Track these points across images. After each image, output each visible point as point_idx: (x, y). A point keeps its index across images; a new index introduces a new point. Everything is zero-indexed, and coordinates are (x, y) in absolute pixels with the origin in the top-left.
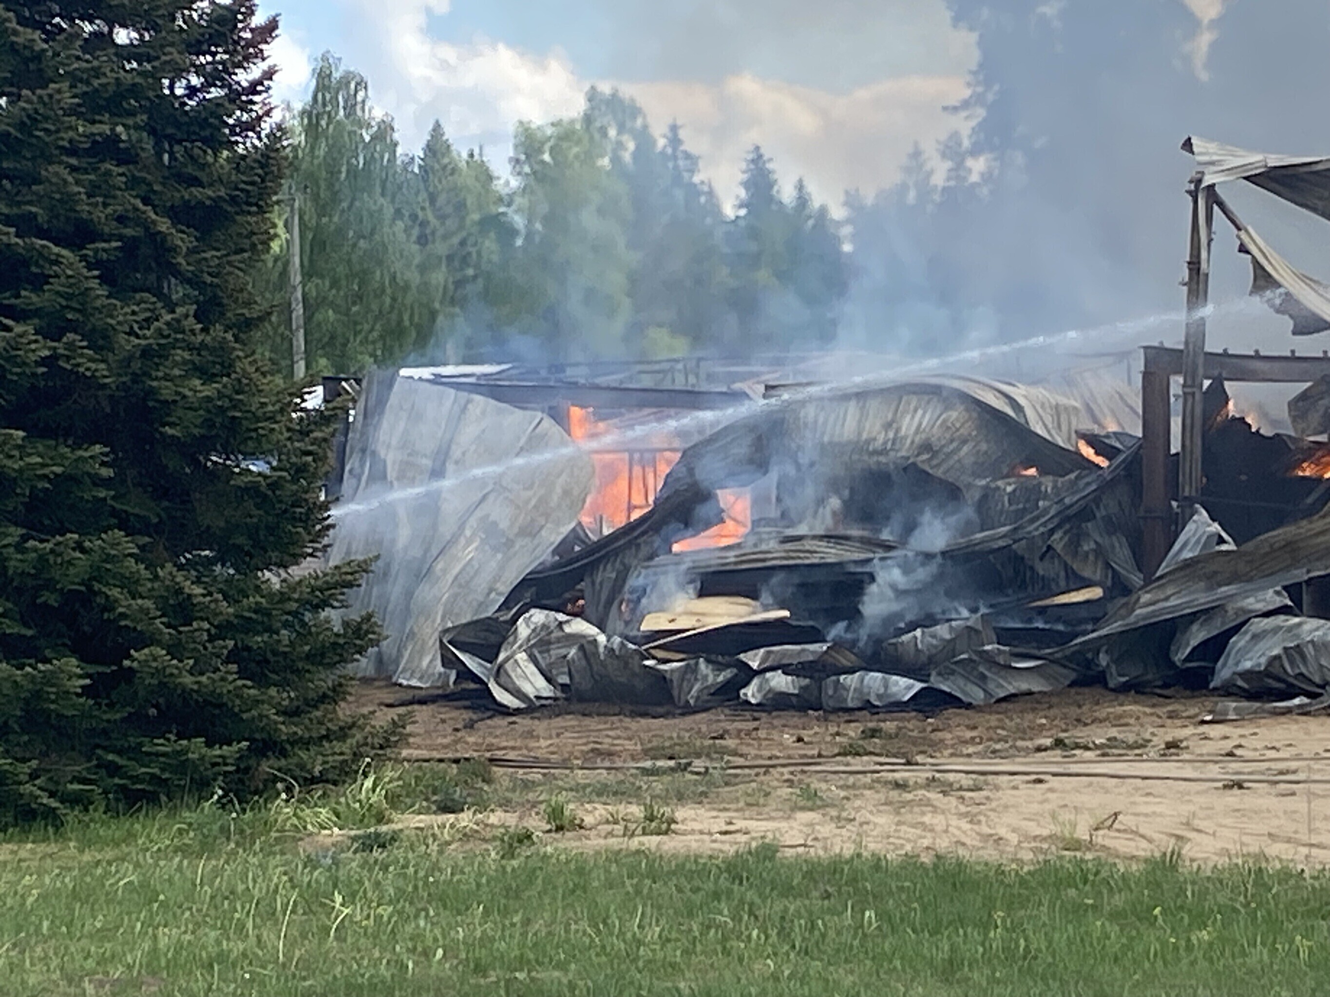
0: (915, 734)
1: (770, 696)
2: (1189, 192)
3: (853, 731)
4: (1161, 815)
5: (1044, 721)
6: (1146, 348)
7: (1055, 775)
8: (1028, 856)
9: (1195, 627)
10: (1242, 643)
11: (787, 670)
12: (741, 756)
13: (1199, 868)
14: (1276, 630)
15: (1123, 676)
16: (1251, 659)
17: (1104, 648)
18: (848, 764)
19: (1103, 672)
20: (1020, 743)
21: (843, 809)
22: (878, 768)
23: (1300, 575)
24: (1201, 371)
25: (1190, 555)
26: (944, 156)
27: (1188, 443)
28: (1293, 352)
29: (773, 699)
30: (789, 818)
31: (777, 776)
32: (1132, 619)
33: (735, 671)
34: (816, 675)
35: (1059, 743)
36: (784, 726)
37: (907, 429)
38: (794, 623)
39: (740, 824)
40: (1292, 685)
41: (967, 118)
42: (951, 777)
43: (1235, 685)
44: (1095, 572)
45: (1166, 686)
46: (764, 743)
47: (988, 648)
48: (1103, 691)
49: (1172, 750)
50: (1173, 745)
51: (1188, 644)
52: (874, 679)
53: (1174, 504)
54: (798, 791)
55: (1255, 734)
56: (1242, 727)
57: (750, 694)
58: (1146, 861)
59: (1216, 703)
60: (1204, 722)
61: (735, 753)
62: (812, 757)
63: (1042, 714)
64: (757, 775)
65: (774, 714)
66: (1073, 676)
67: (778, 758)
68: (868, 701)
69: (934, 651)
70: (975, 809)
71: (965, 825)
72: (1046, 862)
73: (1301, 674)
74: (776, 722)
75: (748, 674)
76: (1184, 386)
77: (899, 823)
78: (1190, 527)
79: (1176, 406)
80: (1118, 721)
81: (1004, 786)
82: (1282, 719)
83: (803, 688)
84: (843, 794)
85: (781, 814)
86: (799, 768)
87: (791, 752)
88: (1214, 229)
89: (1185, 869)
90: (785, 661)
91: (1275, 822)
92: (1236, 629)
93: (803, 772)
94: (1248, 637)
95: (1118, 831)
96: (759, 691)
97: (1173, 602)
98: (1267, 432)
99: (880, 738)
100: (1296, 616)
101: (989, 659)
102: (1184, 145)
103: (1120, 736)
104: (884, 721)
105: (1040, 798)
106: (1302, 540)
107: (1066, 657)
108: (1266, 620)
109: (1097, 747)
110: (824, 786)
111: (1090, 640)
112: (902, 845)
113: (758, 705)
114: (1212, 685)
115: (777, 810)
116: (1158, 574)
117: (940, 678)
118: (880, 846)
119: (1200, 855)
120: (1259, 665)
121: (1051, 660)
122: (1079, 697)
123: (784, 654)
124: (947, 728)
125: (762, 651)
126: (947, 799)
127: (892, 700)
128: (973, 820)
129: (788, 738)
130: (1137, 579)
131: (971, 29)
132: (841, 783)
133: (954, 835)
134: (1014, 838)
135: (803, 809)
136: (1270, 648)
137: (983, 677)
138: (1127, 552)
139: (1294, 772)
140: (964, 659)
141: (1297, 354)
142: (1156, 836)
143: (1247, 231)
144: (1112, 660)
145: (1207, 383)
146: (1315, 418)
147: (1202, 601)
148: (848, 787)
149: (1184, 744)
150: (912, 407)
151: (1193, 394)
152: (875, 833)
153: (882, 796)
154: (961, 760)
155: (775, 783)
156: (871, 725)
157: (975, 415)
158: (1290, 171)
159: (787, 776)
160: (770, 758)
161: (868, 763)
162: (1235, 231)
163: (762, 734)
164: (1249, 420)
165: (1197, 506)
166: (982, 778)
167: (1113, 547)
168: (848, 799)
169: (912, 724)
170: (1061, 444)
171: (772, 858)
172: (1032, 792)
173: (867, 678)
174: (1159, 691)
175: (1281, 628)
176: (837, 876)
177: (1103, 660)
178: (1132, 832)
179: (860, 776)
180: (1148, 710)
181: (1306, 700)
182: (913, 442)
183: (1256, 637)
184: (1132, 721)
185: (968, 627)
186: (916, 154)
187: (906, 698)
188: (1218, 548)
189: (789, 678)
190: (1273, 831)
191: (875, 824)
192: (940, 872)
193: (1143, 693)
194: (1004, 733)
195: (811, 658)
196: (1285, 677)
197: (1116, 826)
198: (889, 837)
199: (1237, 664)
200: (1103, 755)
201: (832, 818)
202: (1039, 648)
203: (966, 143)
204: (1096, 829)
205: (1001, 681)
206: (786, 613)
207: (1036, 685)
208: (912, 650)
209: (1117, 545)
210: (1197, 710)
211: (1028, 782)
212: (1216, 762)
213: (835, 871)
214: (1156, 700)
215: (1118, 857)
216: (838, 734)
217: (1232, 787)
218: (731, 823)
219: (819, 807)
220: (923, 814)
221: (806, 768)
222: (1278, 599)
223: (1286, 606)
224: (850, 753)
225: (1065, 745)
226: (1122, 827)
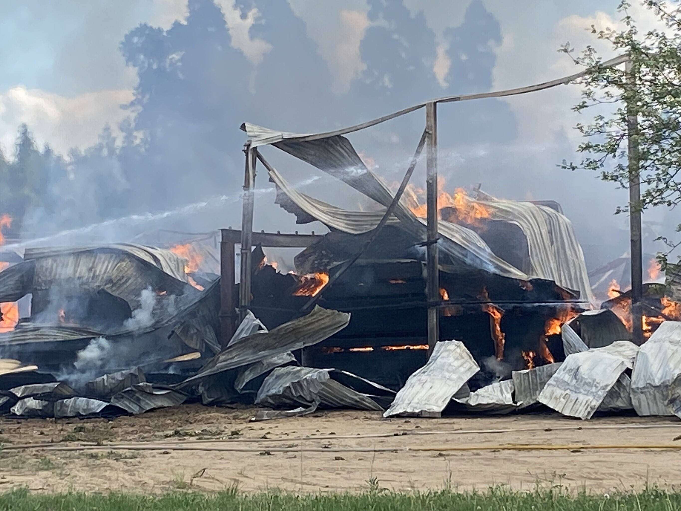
0: (102, 429)
1: (26, 411)
2: (244, 151)
3: (70, 428)
4: (228, 469)
5: (169, 422)
6: (222, 230)
7: (174, 449)
8: (158, 492)
9: (247, 373)
10: (271, 380)
11: (36, 397)
12: (11, 442)
13: (246, 496)
14: (288, 373)
15: (211, 398)
16: (275, 389)
17: (201, 384)
18: (67, 446)
19: (201, 396)
20: (157, 433)
21: (63, 469)
22: (83, 447)
23: (299, 346)
24: (250, 242)
25: (245, 336)
26: (122, 130)
27: (243, 278)
28: (297, 232)
29: (28, 412)
30: (35, 475)
31: (29, 453)
32: (215, 368)
33: (8, 398)
34: (51, 399)
35: (177, 433)
36: (34, 426)
37: (100, 271)
38: (39, 372)
39: (8, 478)
40: (295, 401)
41: (133, 111)
42: (121, 451)
43: (267, 402)
44: (197, 345)
45: (232, 403)
46: (23, 436)
47: (141, 384)
48: (200, 405)
49: (235, 436)
50: (235, 433)
51: (244, 381)
52: (82, 402)
53: (237, 309)
54: (40, 460)
55: (277, 427)
56: (271, 423)
57: (16, 410)
58: (220, 493)
59: (258, 411)
60: (251, 421)
61: (7, 441)
62: (49, 442)
63: (169, 418)
64: (19, 452)
65: (29, 420)
66: (185, 398)
67: (30, 443)
68: (79, 413)
69: (113, 386)
70: (132, 468)
71: (126, 476)
72: (168, 495)
73: (300, 396)
74: (29, 424)
75: (15, 400)
76: (242, 249)
77: (92, 476)
78: (245, 321)
79: (238, 260)
80: (208, 421)
81: (148, 456)
82: (290, 419)
83: (45, 407)
84: (64, 461)
85: (31, 472)
86: (41, 448)
87: (37, 440)
88: (257, 169)
89: (239, 497)
90: (35, 392)
91: (286, 471)
92: (268, 373)
93: (43, 450)
94: (274, 377)
95: (206, 478)
96: (21, 408)
97: (235, 360)
98: (284, 273)
99: (84, 432)
100: (299, 366)
101: (142, 390)
102: (242, 126)
103: (208, 429)
104: (87, 423)
105: (166, 461)
106: (301, 328)
107: (181, 389)
108: (283, 369)
109: (196, 435)
110: (54, 457)
111: (192, 380)
112: (94, 487)
113: (21, 415)
114: (256, 402)
115: (29, 471)
116: (229, 345)
117: (116, 400)
118: (82, 488)
119: (247, 490)
120: (279, 391)
121: (174, 390)
122: (187, 409)
123: (35, 388)
124: (120, 426)
125: (23, 387)
126: (117, 463)
127: (91, 412)
128: (132, 474)
129: (36, 433)
130: (218, 348)
131: (134, 66)
132: (63, 456)
133: (121, 482)
134: (152, 482)
135: (42, 469)
136: (285, 383)
137: (138, 399)
138: (213, 334)
139: (296, 446)
140: (128, 391)
141: (299, 233)
142: (224, 480)
143: (273, 171)
144: (205, 390)
145: (253, 248)
146: (308, 266)
147: (251, 359)
148: (67, 458)
149: (241, 433)
150: (103, 260)
151: (246, 253)
152: (79, 482)
153: (84, 462)
154: (126, 442)
155: (28, 457)
156: (80, 425)
157: (135, 264)
158: (294, 141)
159: (34, 453)
160: (26, 443)
161: (78, 445)
162: (268, 171)
163: (22, 430)
164: (274, 266)
165: (249, 310)
166: (137, 451)
167: (206, 332)
168: (66, 464)
169: (101, 424)
170: (180, 279)
171: (25, 496)
172: (163, 459)
173: (78, 400)
174: (229, 405)
175: (290, 372)
176: (59, 505)
177: (201, 389)
178: (213, 478)
179: (73, 452)
180: (223, 415)
181: (303, 409)
182: (102, 278)
183: (278, 377)
184: (215, 421)
185: (131, 374)
186: (107, 129)
187: (98, 411)
188: (259, 332)
189: (37, 401)
190: (284, 476)
191: (80, 477)
192: (113, 501)
193: (221, 407)
194: (149, 428)
195: (48, 391)
196: (291, 397)
197: (204, 475)
198: (87, 484)
199: (269, 390)
200: (199, 439)
201: (57, 475)
202: (167, 384)
203: (133, 125)
204: (194, 477)
205: (147, 401)
206: (35, 367)
207: (166, 403)
208: (102, 385)
209: (208, 330)
210: (248, 415)
211: (161, 453)
212: (258, 442)
213: (57, 502)
214: (227, 410)
215: (205, 491)
216: (62, 430)
217: (264, 454)
218: (3, 478)
219: (51, 469)
220: (106, 471)
221: (45, 448)
222: (289, 357)
223: (293, 361)
224: (68, 440)
225: (180, 434)
226: (207, 476)
